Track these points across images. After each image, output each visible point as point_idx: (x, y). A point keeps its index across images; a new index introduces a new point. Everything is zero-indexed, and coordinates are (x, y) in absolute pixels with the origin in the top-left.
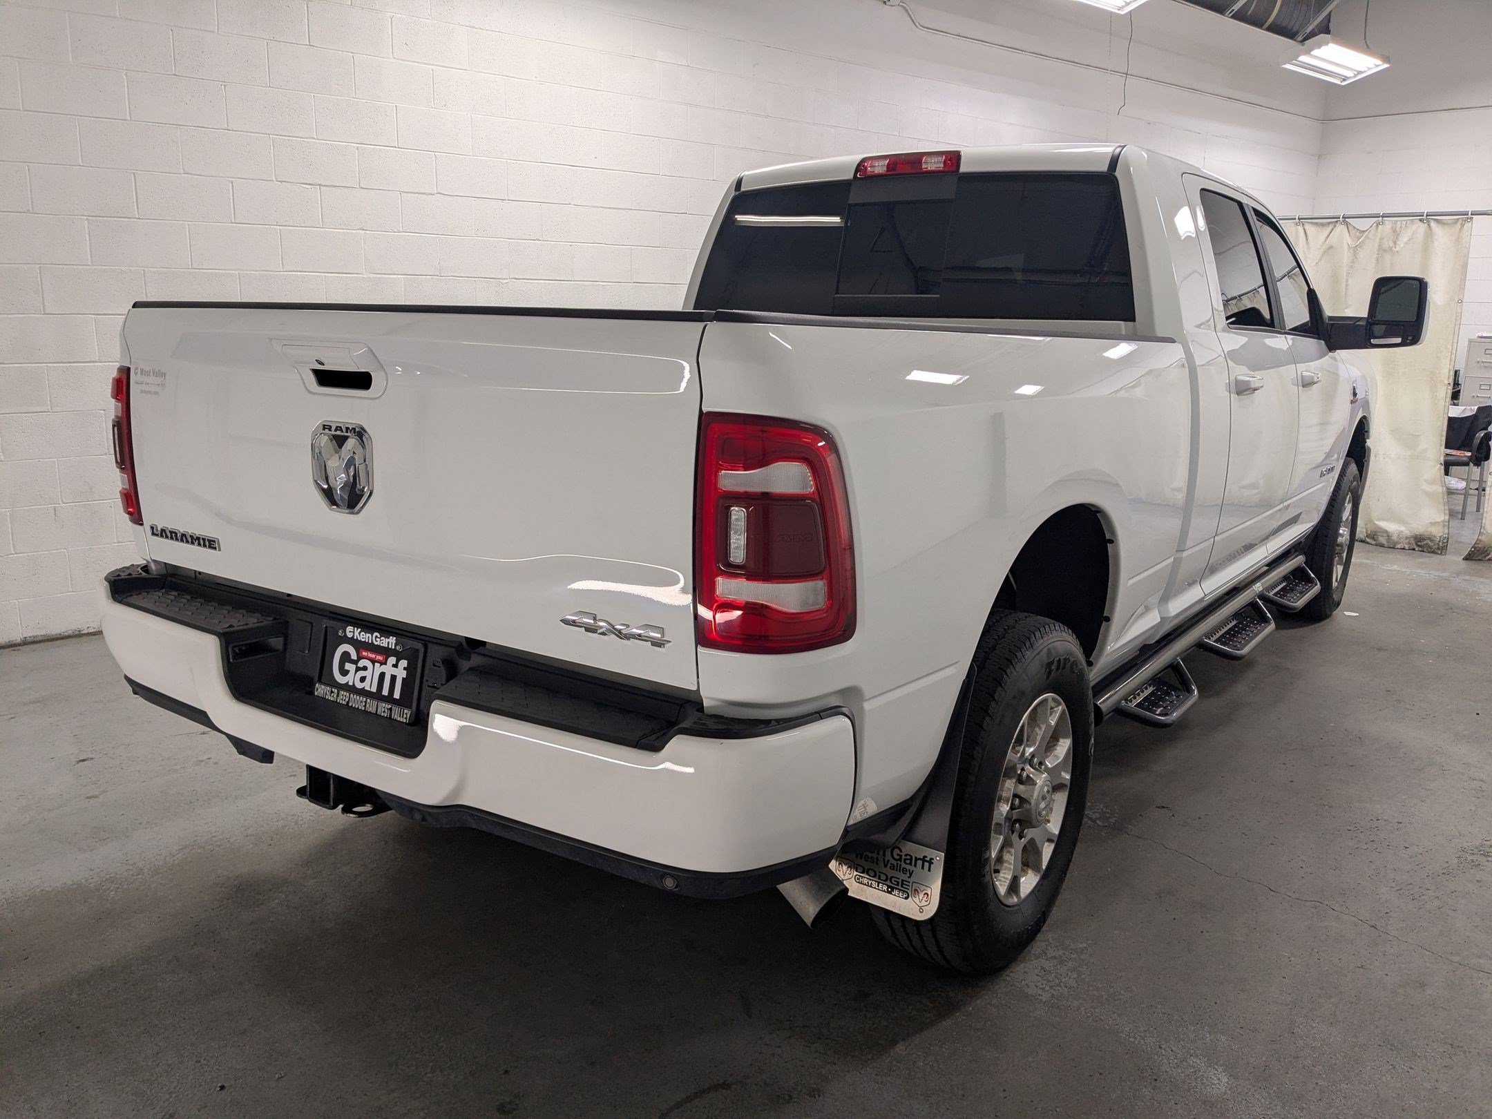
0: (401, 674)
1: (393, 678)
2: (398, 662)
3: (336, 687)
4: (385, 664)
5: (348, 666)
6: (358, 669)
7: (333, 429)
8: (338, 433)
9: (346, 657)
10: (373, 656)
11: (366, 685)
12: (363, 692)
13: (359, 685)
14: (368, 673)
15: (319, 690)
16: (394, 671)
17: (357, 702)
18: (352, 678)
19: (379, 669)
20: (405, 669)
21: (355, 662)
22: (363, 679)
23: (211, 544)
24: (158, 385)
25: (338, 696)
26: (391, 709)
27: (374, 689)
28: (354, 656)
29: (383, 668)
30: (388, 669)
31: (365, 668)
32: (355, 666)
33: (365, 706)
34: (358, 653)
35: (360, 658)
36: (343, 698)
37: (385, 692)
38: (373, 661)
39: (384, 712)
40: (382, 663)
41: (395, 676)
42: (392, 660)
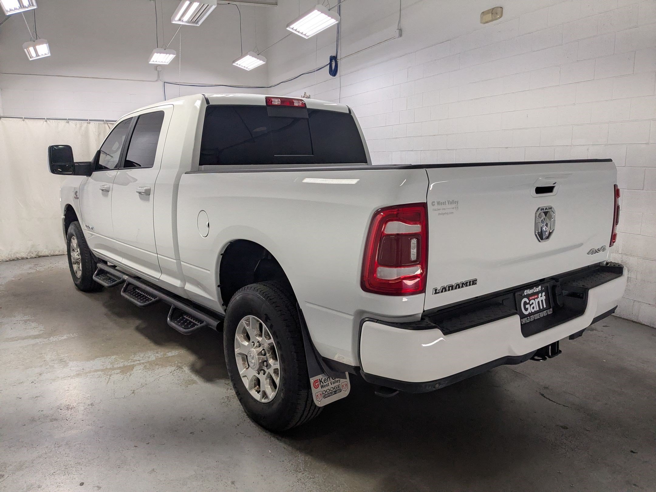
0: (544, 298)
1: (542, 301)
2: (542, 294)
3: (528, 316)
4: (538, 298)
5: (528, 306)
6: (530, 305)
7: (545, 209)
8: (546, 210)
9: (525, 303)
10: (534, 297)
11: (535, 309)
12: (536, 312)
13: (533, 311)
14: (534, 305)
15: (523, 321)
16: (542, 298)
17: (537, 316)
18: (529, 311)
19: (537, 300)
20: (544, 295)
21: (529, 303)
22: (533, 308)
23: (474, 282)
24: (453, 208)
25: (530, 319)
26: (547, 312)
27: (538, 309)
28: (528, 301)
29: (538, 299)
30: (540, 299)
31: (533, 303)
32: (529, 305)
33: (540, 316)
34: (528, 299)
35: (530, 301)
36: (532, 318)
37: (541, 308)
38: (534, 299)
39: (546, 314)
40: (537, 298)
41: (542, 300)
42: (540, 295)
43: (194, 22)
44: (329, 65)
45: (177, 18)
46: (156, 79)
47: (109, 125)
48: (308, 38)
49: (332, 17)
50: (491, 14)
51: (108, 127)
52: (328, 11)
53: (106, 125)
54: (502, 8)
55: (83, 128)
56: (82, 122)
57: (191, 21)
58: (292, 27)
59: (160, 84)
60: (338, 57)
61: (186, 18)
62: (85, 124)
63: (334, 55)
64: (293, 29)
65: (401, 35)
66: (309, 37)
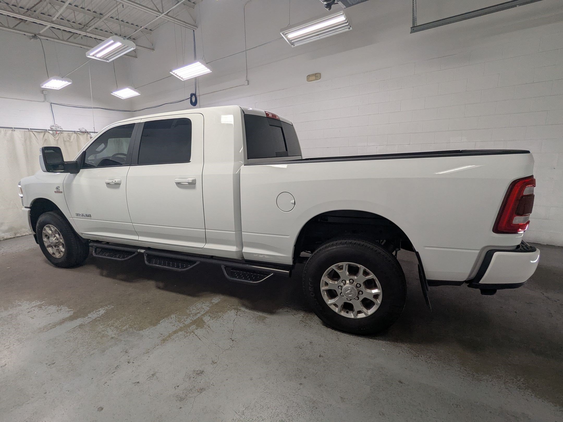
43: (105, 59)
44: (190, 99)
45: (92, 54)
46: (43, 100)
47: (34, 132)
48: (183, 80)
49: (208, 68)
50: (315, 77)
51: (33, 134)
52: (207, 64)
53: (31, 133)
54: (320, 74)
55: (8, 135)
56: (6, 130)
57: (103, 58)
58: (173, 71)
59: (48, 104)
60: (197, 94)
61: (99, 55)
62: (10, 131)
63: (194, 92)
64: (174, 73)
65: (248, 84)
66: (185, 80)
